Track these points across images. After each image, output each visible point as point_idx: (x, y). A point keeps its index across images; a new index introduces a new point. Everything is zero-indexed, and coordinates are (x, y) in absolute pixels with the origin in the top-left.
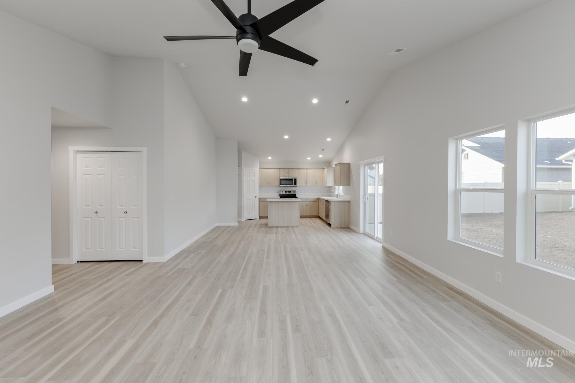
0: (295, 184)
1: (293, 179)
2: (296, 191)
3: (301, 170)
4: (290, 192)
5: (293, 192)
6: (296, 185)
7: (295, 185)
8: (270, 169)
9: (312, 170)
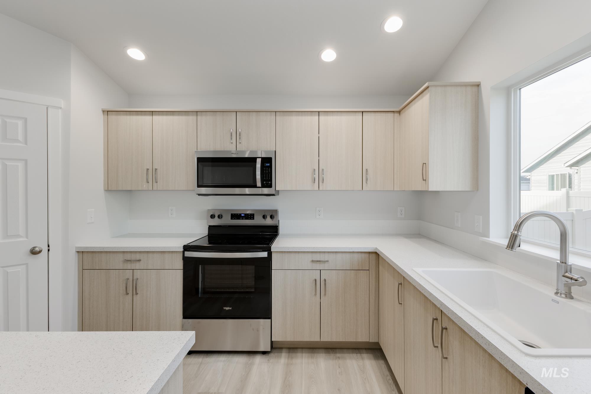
0: (267, 181)
1: (254, 160)
2: (276, 211)
3: (295, 119)
4: (250, 216)
5: (264, 217)
6: (270, 186)
7: (263, 186)
8: (152, 113)
9: (344, 118)
